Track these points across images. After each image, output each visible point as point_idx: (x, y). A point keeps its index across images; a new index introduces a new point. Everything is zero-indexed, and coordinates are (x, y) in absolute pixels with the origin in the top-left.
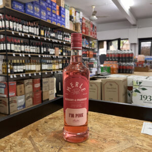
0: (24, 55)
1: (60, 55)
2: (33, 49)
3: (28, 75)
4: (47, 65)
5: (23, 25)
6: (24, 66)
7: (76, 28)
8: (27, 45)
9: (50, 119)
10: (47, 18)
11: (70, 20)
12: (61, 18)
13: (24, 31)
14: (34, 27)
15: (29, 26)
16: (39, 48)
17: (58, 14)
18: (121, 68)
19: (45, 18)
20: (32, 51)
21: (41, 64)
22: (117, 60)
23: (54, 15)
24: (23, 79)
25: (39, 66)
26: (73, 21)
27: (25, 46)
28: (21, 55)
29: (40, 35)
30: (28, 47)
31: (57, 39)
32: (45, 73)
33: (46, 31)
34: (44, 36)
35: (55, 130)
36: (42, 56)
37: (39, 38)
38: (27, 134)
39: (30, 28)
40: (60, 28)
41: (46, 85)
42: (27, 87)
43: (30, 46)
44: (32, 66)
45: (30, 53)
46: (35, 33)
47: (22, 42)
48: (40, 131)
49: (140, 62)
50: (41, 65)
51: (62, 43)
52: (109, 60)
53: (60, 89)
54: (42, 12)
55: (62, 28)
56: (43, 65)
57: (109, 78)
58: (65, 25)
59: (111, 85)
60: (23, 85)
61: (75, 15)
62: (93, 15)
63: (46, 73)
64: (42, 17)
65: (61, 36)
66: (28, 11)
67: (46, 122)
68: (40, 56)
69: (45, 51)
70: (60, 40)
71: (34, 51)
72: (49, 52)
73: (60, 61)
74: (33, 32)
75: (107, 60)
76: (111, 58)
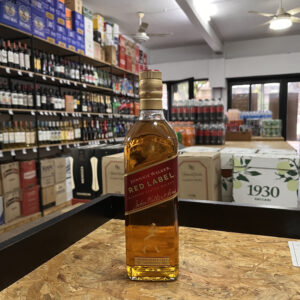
1: (75, 110)
2: (19, 97)
3: (10, 153)
4: (48, 132)
7: (107, 55)
8: (6, 90)
9: (84, 247)
10: (47, 35)
11: (95, 39)
12: (76, 34)
14: (19, 51)
15: (8, 49)
16: (30, 96)
17: (69, 26)
18: (201, 135)
19: (42, 34)
20: (15, 102)
21: (36, 129)
22: (192, 118)
23: (61, 29)
25: (33, 133)
26: (100, 43)
27: (1, 92)
29: (32, 69)
30: (7, 93)
31: (69, 78)
32: (45, 148)
33: (46, 61)
34: (41, 71)
35: (103, 274)
36: (37, 114)
37: (31, 74)
38: (37, 291)
39: (10, 53)
40: (75, 54)
41: (49, 173)
42: (6, 180)
43: (11, 91)
44: (18, 133)
45: (13, 106)
46: (22, 65)
48: (68, 279)
50: (37, 131)
51: (80, 87)
52: (177, 120)
53: (83, 182)
54: (36, 22)
55: (79, 56)
56: (40, 132)
57: (184, 155)
58: (84, 50)
61: (105, 30)
62: (141, 31)
63: (48, 149)
64: (36, 32)
65: (77, 72)
66: (6, 17)
67: (77, 257)
68: (33, 114)
69: (44, 101)
70: (76, 80)
71: (22, 103)
72: (52, 105)
73: (77, 122)
74: (17, 62)
75: (174, 118)
76: (181, 115)
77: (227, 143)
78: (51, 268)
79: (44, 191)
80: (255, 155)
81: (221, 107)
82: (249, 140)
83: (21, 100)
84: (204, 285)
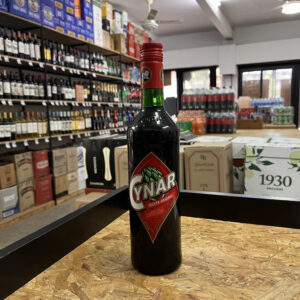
0: (10, 103)
1: (85, 100)
2: (30, 88)
3: (23, 143)
4: (60, 122)
5: (5, 38)
6: (13, 126)
7: (116, 44)
8: (17, 81)
9: (104, 238)
10: (56, 25)
11: (104, 27)
12: (85, 23)
13: (9, 50)
14: (29, 42)
15: (18, 40)
16: (41, 87)
17: (77, 15)
18: (212, 123)
19: (51, 24)
20: (27, 93)
21: (48, 119)
22: (203, 107)
23: (69, 18)
24: (12, 152)
25: (45, 124)
26: (109, 31)
27: (13, 84)
28: (4, 102)
29: (43, 59)
30: (19, 84)
31: (79, 68)
32: (56, 138)
33: (55, 51)
34: (51, 62)
35: (124, 264)
36: (49, 104)
37: (41, 65)
38: (65, 280)
39: (21, 44)
40: (84, 44)
41: (61, 162)
42: (20, 170)
43: (23, 82)
44: (30, 124)
45: (25, 97)
46: (33, 56)
47: (5, 74)
48: (92, 269)
49: (244, 110)
50: (48, 121)
51: (90, 77)
52: (187, 109)
53: (96, 171)
54: (45, 12)
55: (88, 45)
56: (51, 122)
57: (192, 145)
58: (93, 38)
59: (203, 158)
60: (12, 165)
61: (114, 18)
62: (150, 18)
63: (60, 139)
64: (46, 21)
65: (87, 61)
66: (16, 7)
67: (99, 248)
68: (44, 104)
69: (55, 92)
70: (85, 69)
71: (33, 94)
72: (63, 95)
73: (87, 112)
74: (28, 53)
75: (184, 107)
76: (192, 103)
77: (238, 131)
78: (75, 258)
79: (56, 180)
80: (267, 145)
81: (232, 95)
82: (260, 128)
83: (33, 91)
84: (221, 275)
